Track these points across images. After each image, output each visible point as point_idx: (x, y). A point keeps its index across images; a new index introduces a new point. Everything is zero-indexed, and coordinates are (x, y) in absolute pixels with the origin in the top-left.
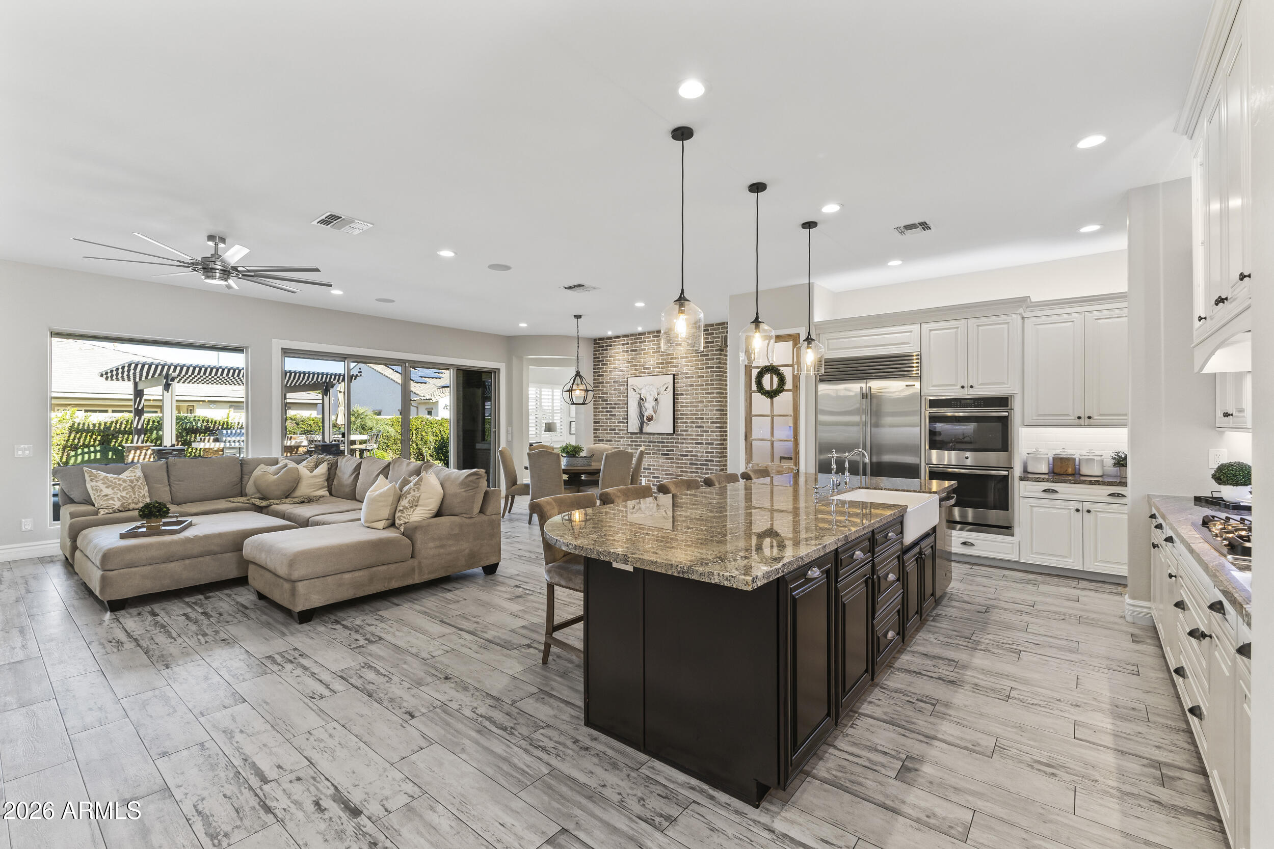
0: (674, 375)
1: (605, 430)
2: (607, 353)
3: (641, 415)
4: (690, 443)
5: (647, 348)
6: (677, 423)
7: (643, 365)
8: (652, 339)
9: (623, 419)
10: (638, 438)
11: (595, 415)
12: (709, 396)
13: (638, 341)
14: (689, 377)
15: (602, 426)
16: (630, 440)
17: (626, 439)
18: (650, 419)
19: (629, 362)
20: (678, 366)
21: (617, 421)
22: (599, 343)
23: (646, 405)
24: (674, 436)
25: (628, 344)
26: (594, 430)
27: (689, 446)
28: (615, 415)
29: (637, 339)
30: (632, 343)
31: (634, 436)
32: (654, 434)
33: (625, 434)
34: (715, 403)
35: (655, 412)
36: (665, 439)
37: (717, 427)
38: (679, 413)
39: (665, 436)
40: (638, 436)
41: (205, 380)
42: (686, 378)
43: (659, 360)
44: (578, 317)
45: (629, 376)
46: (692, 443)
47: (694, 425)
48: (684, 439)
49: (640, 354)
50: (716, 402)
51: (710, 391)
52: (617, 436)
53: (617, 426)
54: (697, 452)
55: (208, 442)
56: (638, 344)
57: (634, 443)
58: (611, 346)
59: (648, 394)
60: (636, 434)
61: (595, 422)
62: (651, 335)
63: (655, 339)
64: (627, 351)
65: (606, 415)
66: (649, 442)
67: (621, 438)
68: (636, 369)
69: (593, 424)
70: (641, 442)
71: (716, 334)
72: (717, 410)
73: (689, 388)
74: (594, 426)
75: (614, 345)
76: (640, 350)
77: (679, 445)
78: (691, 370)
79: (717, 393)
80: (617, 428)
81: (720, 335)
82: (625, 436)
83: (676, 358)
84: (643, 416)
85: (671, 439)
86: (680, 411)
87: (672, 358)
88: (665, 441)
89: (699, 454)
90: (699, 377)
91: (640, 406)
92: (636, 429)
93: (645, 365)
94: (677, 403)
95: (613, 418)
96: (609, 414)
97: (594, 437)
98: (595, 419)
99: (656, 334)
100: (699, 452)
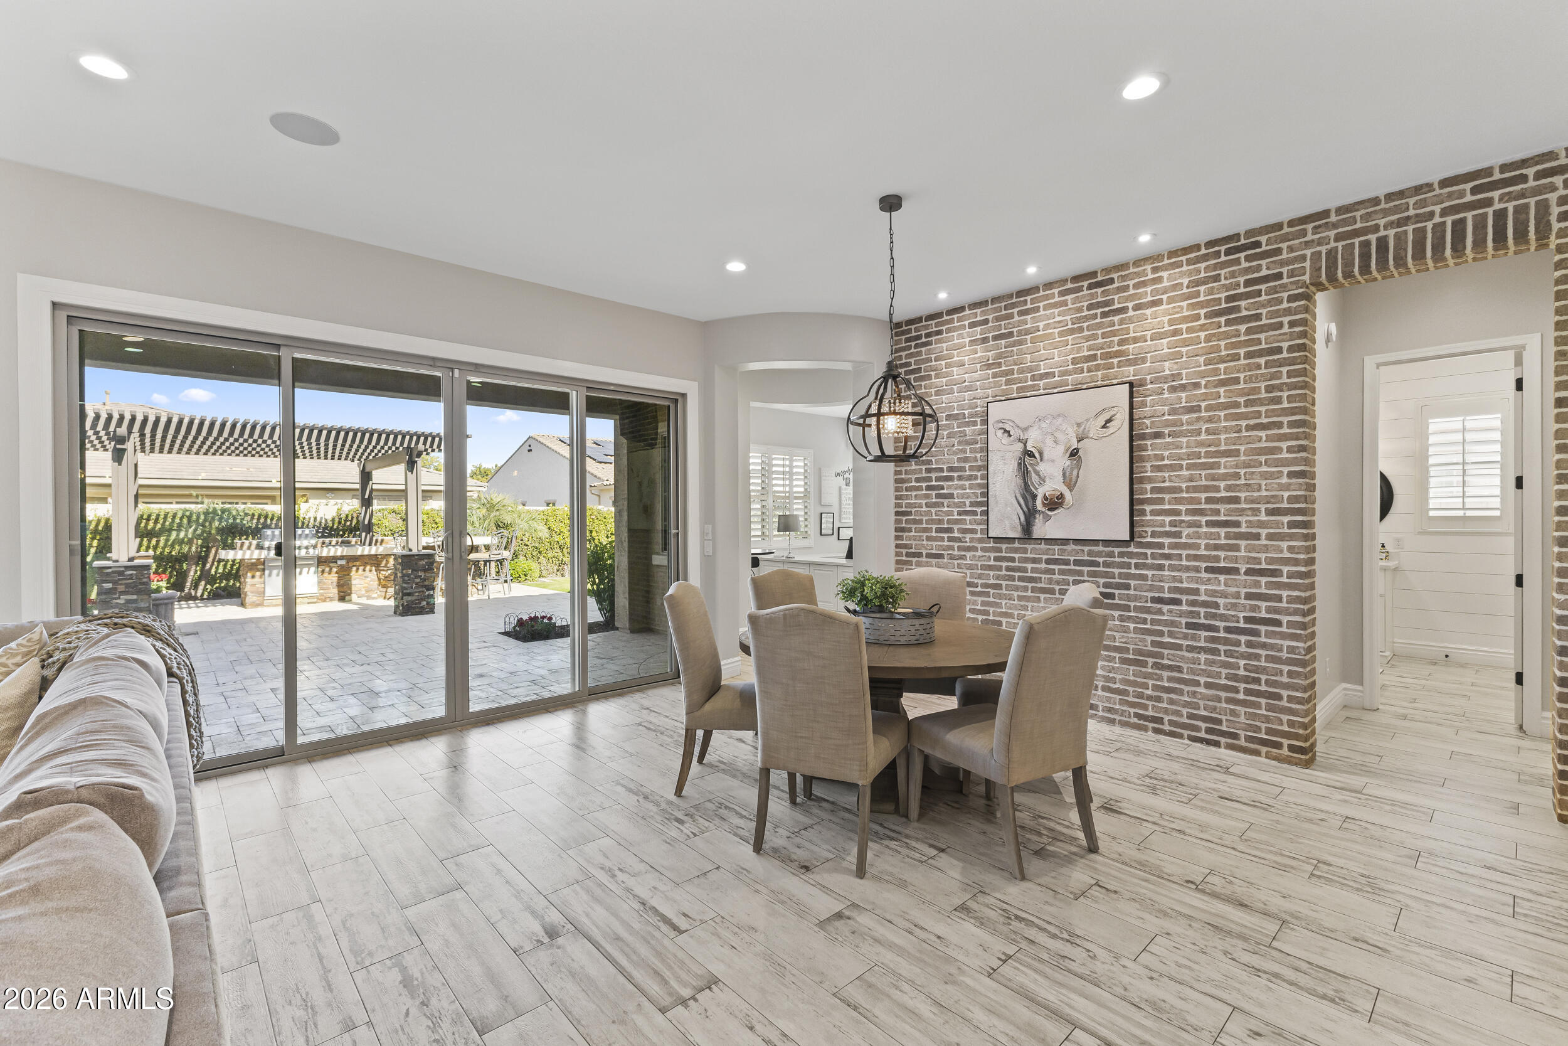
0: (1131, 385)
1: (925, 530)
2: (929, 352)
3: (1028, 494)
4: (1188, 569)
5: (1041, 325)
6: (1143, 513)
7: (1030, 369)
8: (1057, 299)
9: (972, 504)
10: (1016, 550)
11: (897, 498)
12: (1263, 434)
13: (1015, 311)
14: (1183, 388)
15: (915, 522)
16: (992, 555)
17: (980, 553)
18: (1055, 503)
19: (989, 366)
20: (1144, 360)
21: (955, 510)
22: (909, 331)
23: (1042, 467)
24: (1132, 549)
25: (986, 322)
26: (897, 530)
27: (1184, 575)
28: (951, 496)
29: (1013, 306)
30: (997, 319)
31: (1004, 546)
32: (1065, 542)
33: (980, 540)
34: (1285, 455)
35: (1071, 486)
36: (1099, 554)
37: (1292, 525)
38: (1149, 487)
39: (1101, 548)
40: (1017, 545)
41: (241, 448)
42: (1173, 389)
43: (1079, 350)
44: (891, 203)
45: (990, 399)
46: (1197, 570)
47: (1204, 519)
48: (1167, 557)
49: (1020, 343)
50: (1290, 450)
51: (1264, 420)
52: (956, 545)
53: (957, 522)
54: (1214, 593)
55: (249, 548)
56: (1017, 318)
57: (1004, 564)
58: (939, 333)
59: (1049, 442)
60: (1011, 540)
61: (897, 513)
62: (1056, 291)
63: (1069, 297)
64: (985, 340)
65: (927, 497)
66: (1048, 562)
67: (969, 549)
68: (1008, 382)
69: (893, 518)
70: (1026, 560)
71: (1291, 249)
72: (1291, 475)
73: (1185, 418)
74: (897, 522)
75: (949, 331)
76: (1020, 333)
77: (1150, 573)
78: (1193, 367)
79: (1292, 424)
80: (956, 527)
81: (1308, 252)
82: (979, 546)
83: (1135, 340)
84: (1034, 497)
85: (1121, 555)
86: (1150, 480)
87: (1121, 342)
88: (1101, 560)
89: (1221, 601)
90: (1223, 383)
91: (1024, 471)
92: (1013, 528)
93: (1037, 368)
94: (1142, 459)
95: (946, 502)
96: (934, 493)
97: (897, 546)
98: (897, 505)
99: (1070, 286)
100: (1224, 595)
